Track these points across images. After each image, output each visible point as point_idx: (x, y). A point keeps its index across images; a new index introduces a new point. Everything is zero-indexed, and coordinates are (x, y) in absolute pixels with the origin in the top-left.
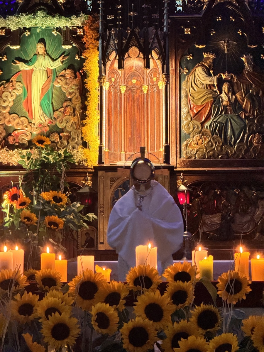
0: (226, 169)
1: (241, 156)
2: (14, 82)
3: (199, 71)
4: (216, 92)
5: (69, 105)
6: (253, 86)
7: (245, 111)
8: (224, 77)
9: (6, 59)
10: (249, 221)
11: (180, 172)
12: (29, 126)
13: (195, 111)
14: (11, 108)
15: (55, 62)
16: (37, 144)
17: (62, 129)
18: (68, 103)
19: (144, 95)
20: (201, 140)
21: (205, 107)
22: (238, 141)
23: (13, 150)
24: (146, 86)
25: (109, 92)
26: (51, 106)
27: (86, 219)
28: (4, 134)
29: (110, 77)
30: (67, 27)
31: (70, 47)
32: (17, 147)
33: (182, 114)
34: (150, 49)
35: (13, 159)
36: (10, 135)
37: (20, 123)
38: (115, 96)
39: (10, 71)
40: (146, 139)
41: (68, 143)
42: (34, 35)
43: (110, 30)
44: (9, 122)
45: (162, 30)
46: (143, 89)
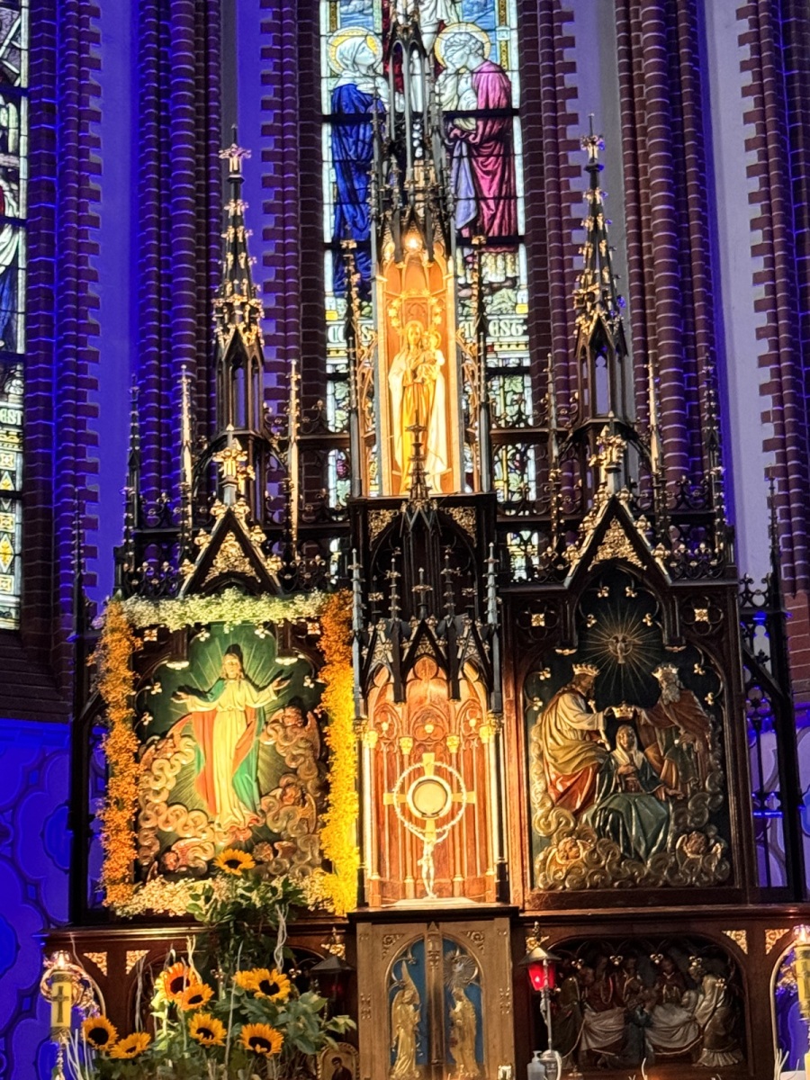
0: (631, 910)
1: (661, 883)
2: (177, 738)
3: (565, 702)
4: (602, 745)
5: (293, 784)
6: (682, 732)
7: (667, 784)
8: (617, 715)
9: (160, 691)
10: (684, 1024)
11: (532, 919)
12: (208, 829)
13: (560, 788)
14: (170, 792)
15: (261, 692)
16: (225, 867)
17: (279, 834)
18: (289, 779)
19: (451, 756)
20: (574, 849)
21: (582, 778)
22: (654, 849)
23: (176, 882)
24: (455, 737)
25: (377, 753)
26: (255, 785)
27: (331, 1028)
28: (156, 848)
29: (378, 720)
30: (285, 620)
31: (294, 660)
32: (183, 875)
33: (532, 794)
34: (460, 660)
35: (176, 900)
36: (168, 849)
37: (191, 823)
38: (390, 762)
39: (169, 715)
40: (458, 850)
41: (292, 863)
42: (217, 642)
43: (376, 623)
44: (167, 821)
45: (484, 620)
46: (448, 743)
